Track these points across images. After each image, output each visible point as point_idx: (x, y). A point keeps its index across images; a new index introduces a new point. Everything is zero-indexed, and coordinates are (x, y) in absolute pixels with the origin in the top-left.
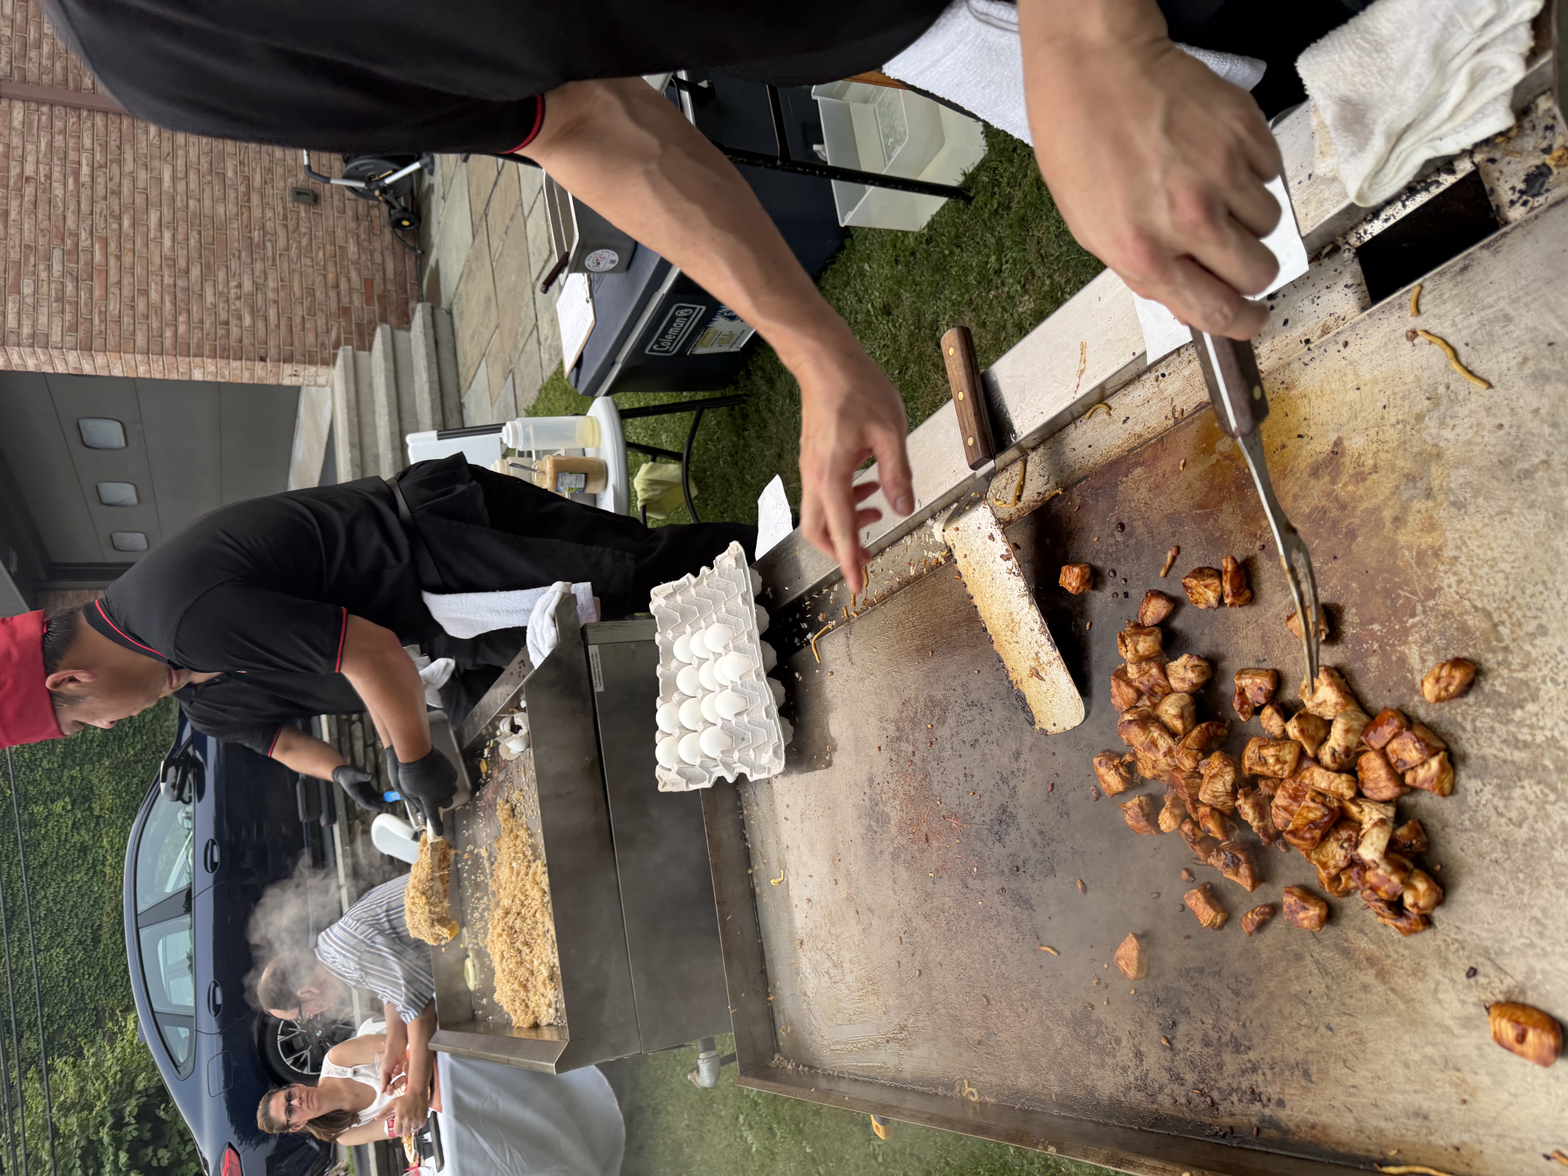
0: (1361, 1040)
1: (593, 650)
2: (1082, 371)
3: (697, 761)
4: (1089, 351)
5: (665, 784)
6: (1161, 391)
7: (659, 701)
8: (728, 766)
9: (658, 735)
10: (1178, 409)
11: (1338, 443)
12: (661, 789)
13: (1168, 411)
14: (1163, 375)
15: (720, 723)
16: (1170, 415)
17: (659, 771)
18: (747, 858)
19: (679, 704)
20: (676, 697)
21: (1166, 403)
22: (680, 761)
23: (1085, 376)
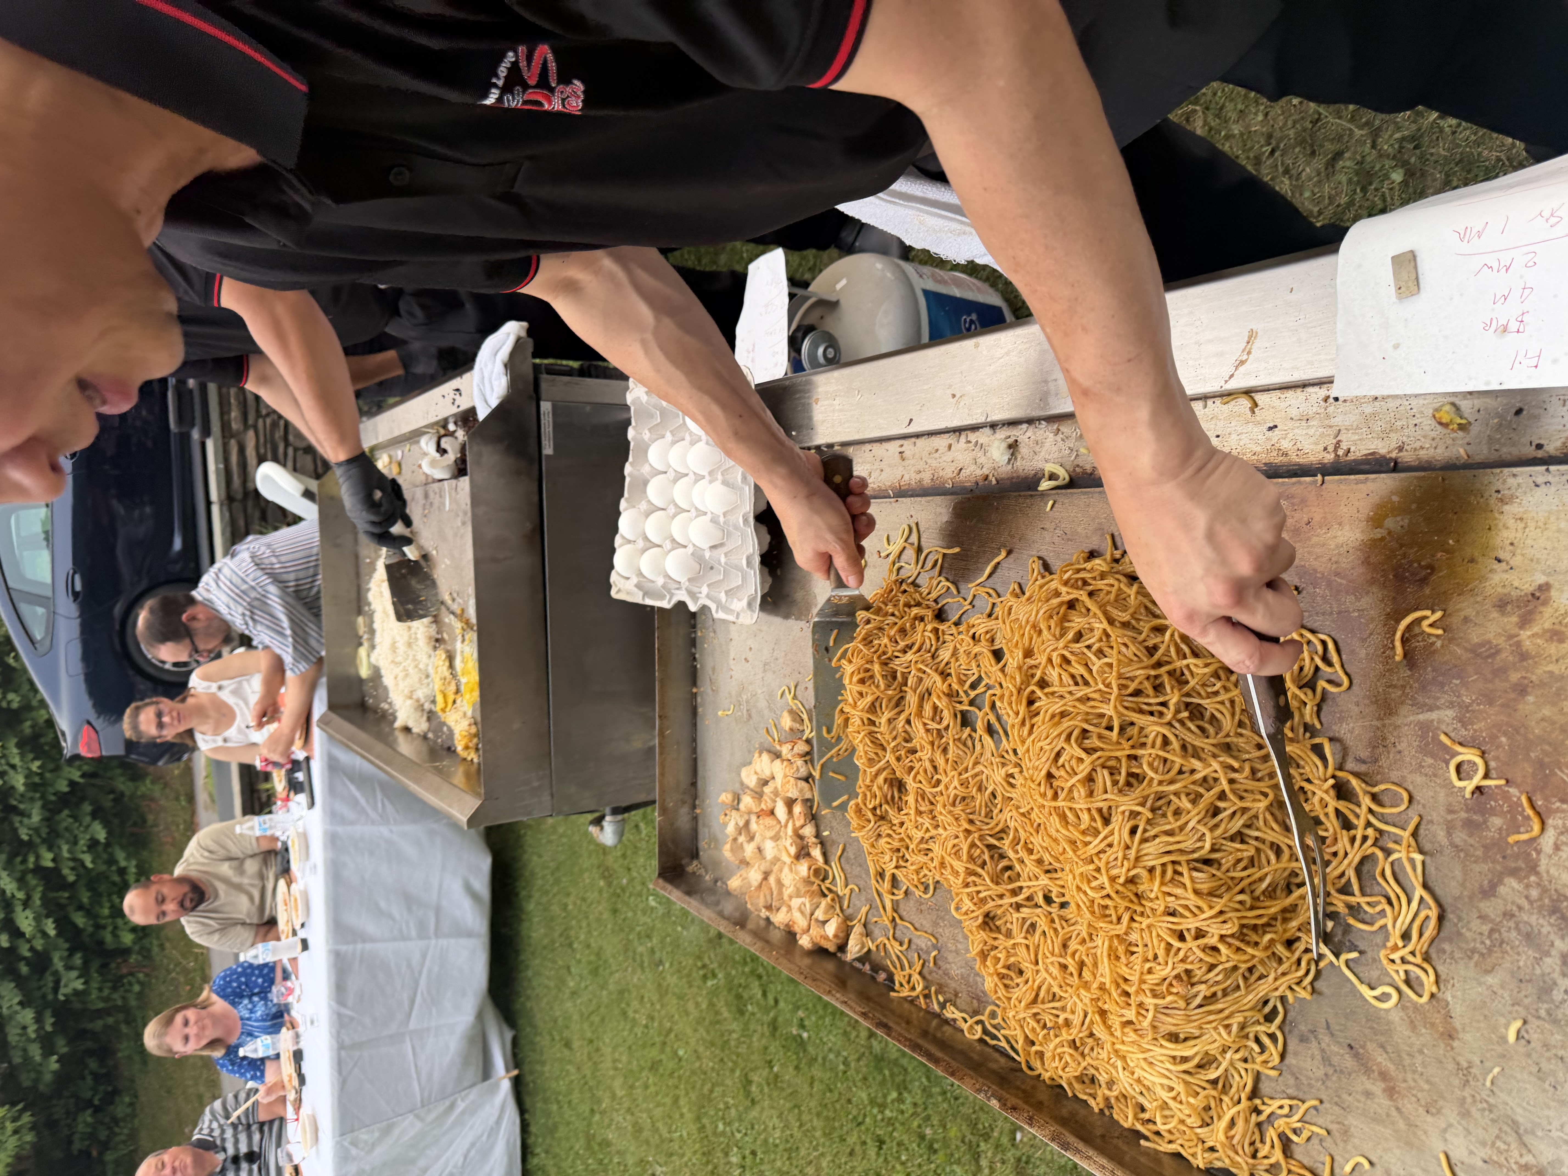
1: (546, 406)
2: (1242, 363)
3: (660, 581)
4: (1258, 344)
5: (619, 591)
6: (1328, 416)
7: (623, 504)
8: (693, 596)
9: (618, 541)
10: (1344, 446)
11: (1545, 588)
12: (614, 594)
13: (1331, 442)
14: (1336, 397)
15: (690, 549)
16: (1331, 448)
17: (614, 578)
18: (693, 676)
19: (648, 514)
20: (643, 506)
21: (1332, 432)
22: (640, 574)
23: (1242, 369)
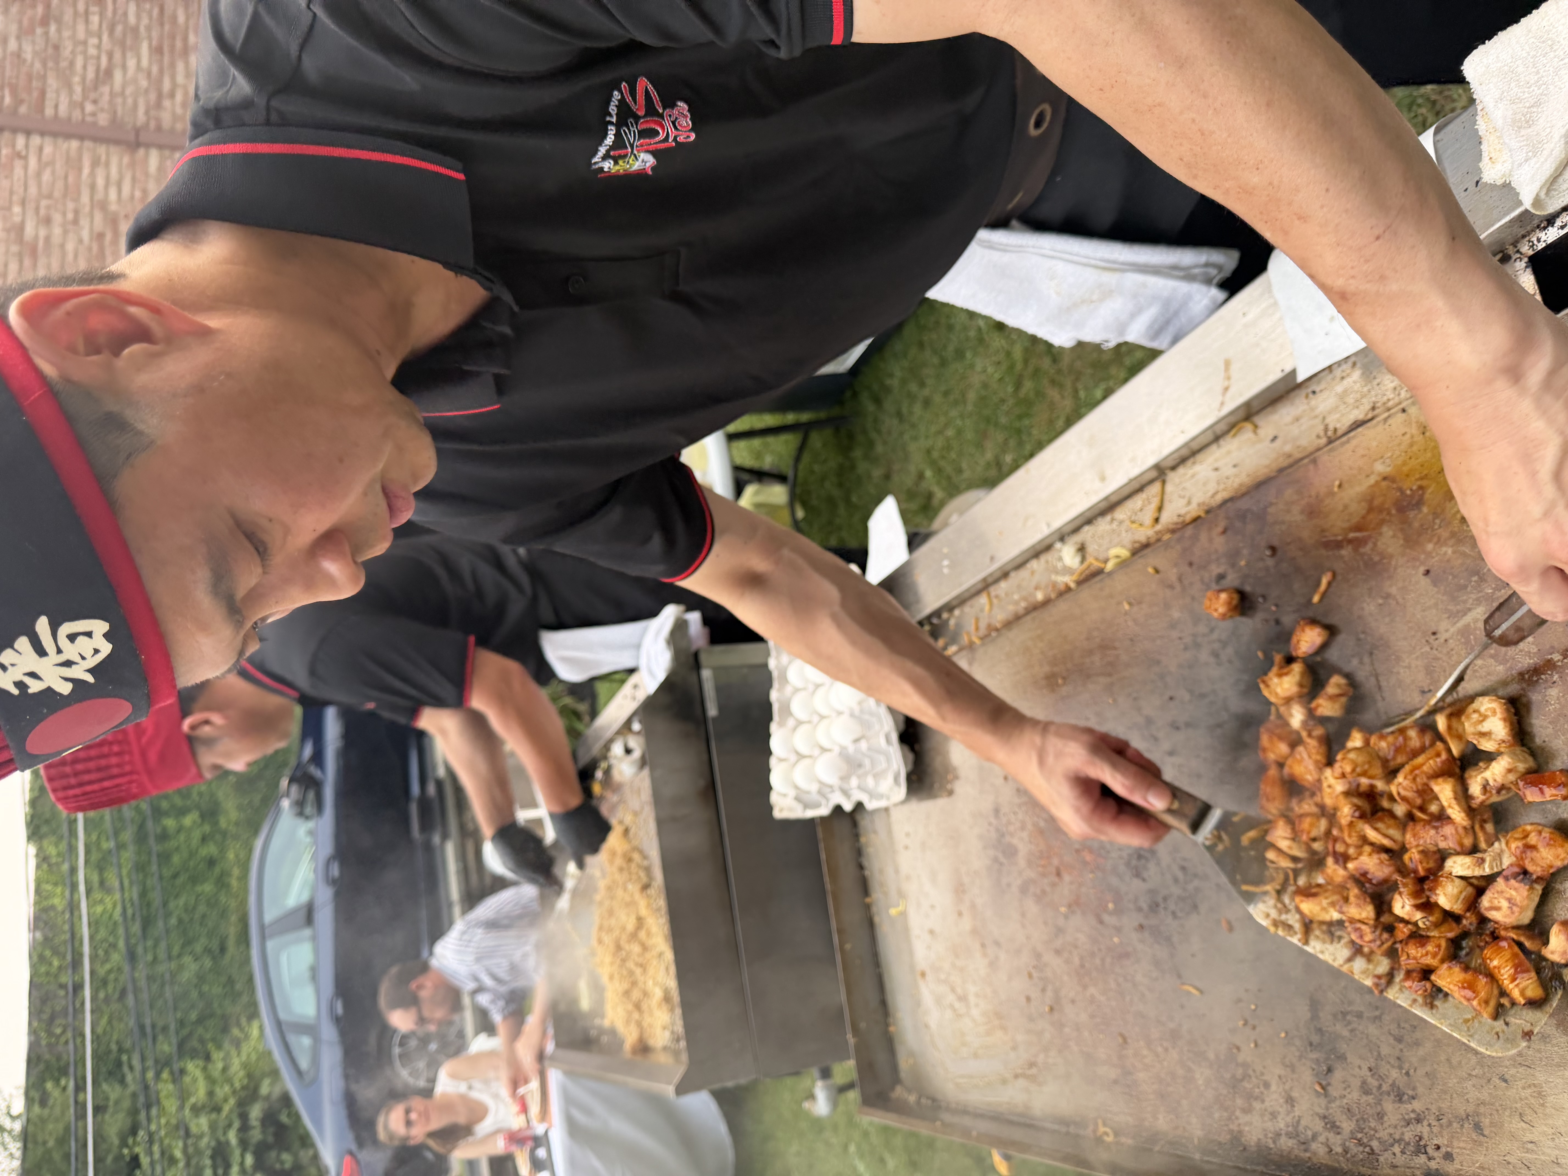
0: (1540, 1093)
1: (706, 674)
2: (1226, 389)
3: (814, 788)
4: (1234, 368)
5: (781, 810)
6: (1312, 409)
7: (774, 727)
8: (846, 793)
9: (773, 761)
10: (1331, 427)
12: (778, 814)
13: (1320, 429)
14: (1314, 392)
15: (837, 750)
16: (1322, 434)
17: (774, 798)
18: (864, 886)
19: (795, 729)
20: (791, 722)
21: (1318, 421)
22: (796, 787)
23: (1229, 394)
